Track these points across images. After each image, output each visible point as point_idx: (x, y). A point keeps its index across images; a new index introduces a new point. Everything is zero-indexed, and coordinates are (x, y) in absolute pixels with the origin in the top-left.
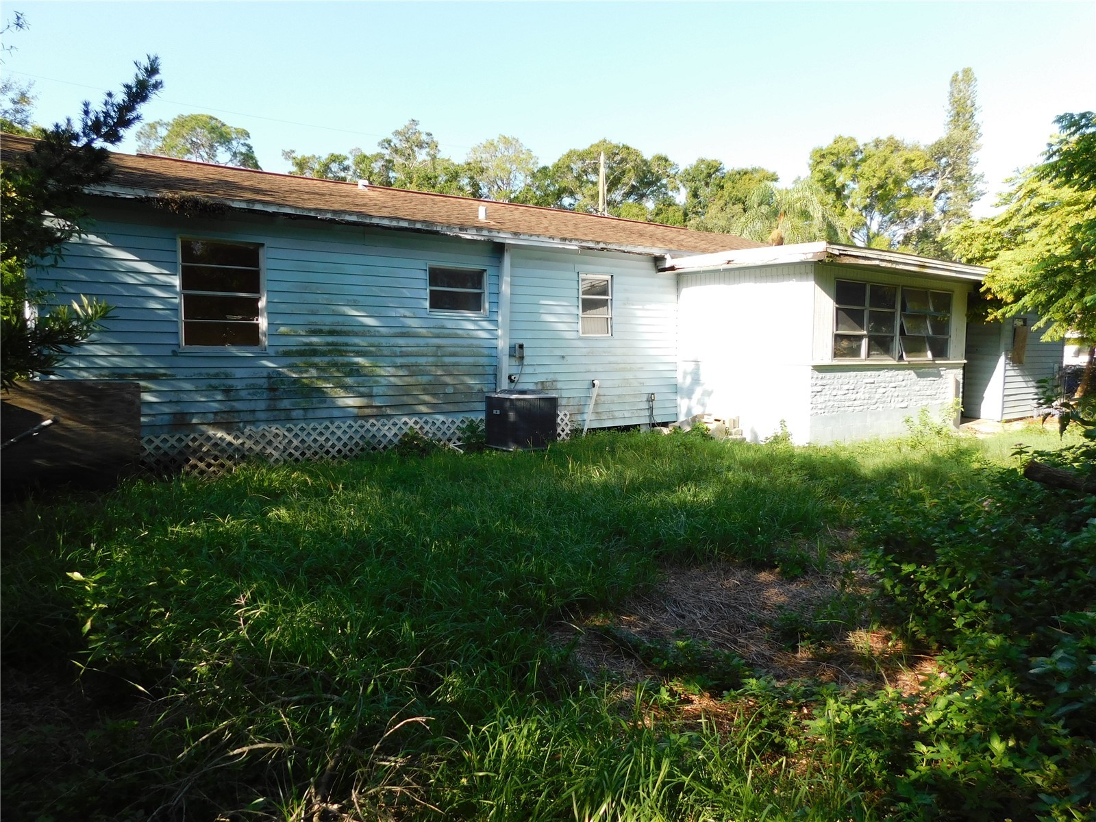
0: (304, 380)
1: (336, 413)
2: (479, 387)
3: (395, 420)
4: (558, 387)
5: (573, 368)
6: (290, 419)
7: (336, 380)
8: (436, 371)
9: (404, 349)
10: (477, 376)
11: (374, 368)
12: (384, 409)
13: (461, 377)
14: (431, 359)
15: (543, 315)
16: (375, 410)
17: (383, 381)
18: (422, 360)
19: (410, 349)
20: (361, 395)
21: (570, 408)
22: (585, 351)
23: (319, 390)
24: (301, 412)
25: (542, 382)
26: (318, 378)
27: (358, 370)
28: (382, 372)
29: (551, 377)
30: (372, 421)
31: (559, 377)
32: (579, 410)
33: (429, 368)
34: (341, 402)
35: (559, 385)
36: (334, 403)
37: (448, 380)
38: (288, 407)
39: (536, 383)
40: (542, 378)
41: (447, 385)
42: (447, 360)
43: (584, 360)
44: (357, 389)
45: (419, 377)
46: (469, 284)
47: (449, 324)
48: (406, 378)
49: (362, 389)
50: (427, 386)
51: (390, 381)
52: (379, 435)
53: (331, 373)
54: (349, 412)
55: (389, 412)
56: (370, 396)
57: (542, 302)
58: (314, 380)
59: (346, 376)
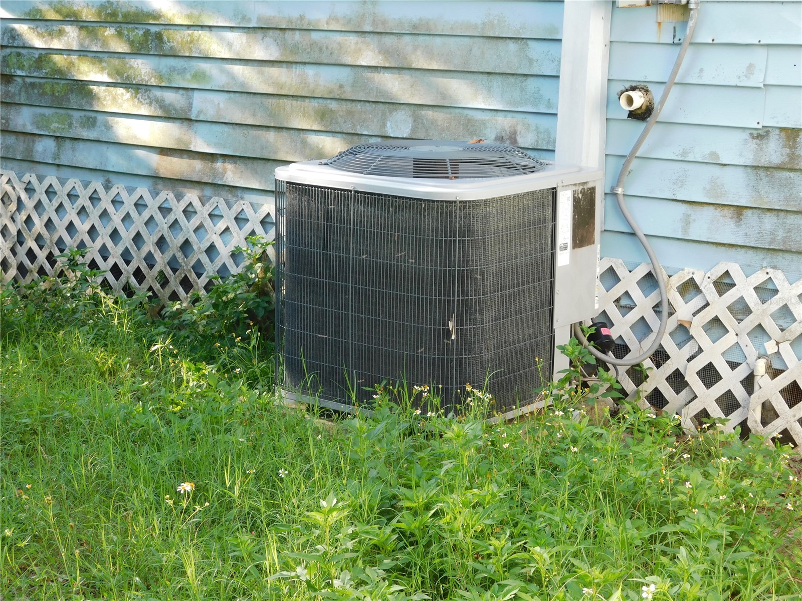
0: (57, 58)
1: (115, 160)
2: (504, 123)
3: (244, 204)
6: (30, 161)
7: (116, 62)
8: (358, 51)
10: (496, 82)
11: (197, 33)
12: (219, 165)
13: (439, 82)
16: (198, 164)
17: (216, 75)
20: (169, 115)
23: (82, 88)
24: (51, 144)
26: (83, 53)
27: (159, 37)
28: (213, 45)
30: (192, 196)
33: (339, 38)
34: (125, 130)
36: (108, 127)
38: (30, 128)
41: (395, 105)
44: (158, 93)
45: (310, 71)
48: (274, 71)
49: (170, 97)
50: (333, 105)
51: (233, 77)
52: (199, 245)
53: (105, 43)
54: (140, 162)
55: (232, 175)
56: (185, 119)
58: (74, 58)
59: (135, 53)
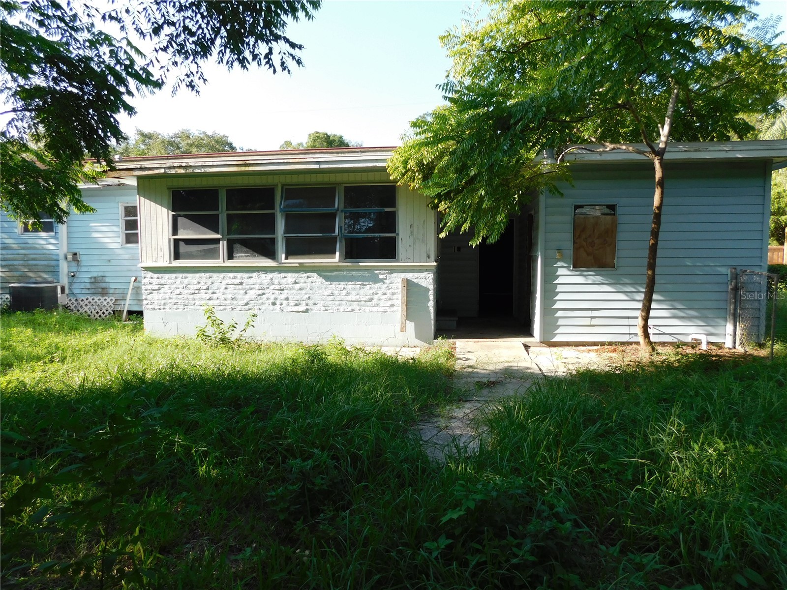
2: (51, 279)
4: (107, 281)
5: (118, 269)
8: (24, 269)
9: (6, 256)
13: (39, 273)
14: (21, 262)
15: (93, 233)
18: (15, 263)
19: (9, 256)
21: (116, 295)
22: (127, 257)
25: (95, 277)
29: (100, 274)
31: (107, 274)
32: (123, 297)
33: (20, 267)
35: (107, 280)
37: (31, 274)
39: (91, 278)
40: (95, 275)
41: (31, 277)
42: (31, 262)
43: (126, 263)
45: (15, 273)
46: (45, 217)
47: (30, 241)
48: (7, 273)
50: (20, 278)
57: (91, 225)
